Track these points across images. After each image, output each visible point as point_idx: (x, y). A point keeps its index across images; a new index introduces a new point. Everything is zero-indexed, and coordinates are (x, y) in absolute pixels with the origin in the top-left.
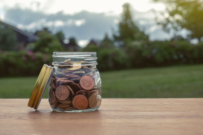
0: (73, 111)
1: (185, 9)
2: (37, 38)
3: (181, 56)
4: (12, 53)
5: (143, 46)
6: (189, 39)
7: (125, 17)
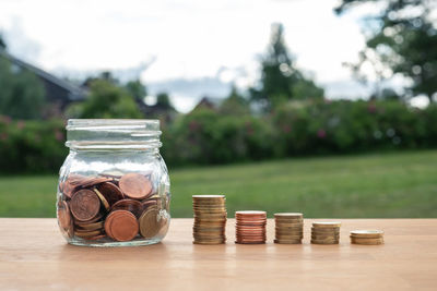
0: (107, 244)
1: (400, 34)
2: (88, 94)
3: (391, 132)
4: (33, 125)
5: (309, 110)
6: (407, 96)
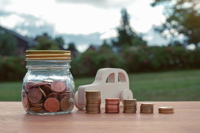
0: (45, 114)
1: (182, 15)
3: (178, 61)
5: (140, 51)
6: (185, 44)
7: (123, 23)
